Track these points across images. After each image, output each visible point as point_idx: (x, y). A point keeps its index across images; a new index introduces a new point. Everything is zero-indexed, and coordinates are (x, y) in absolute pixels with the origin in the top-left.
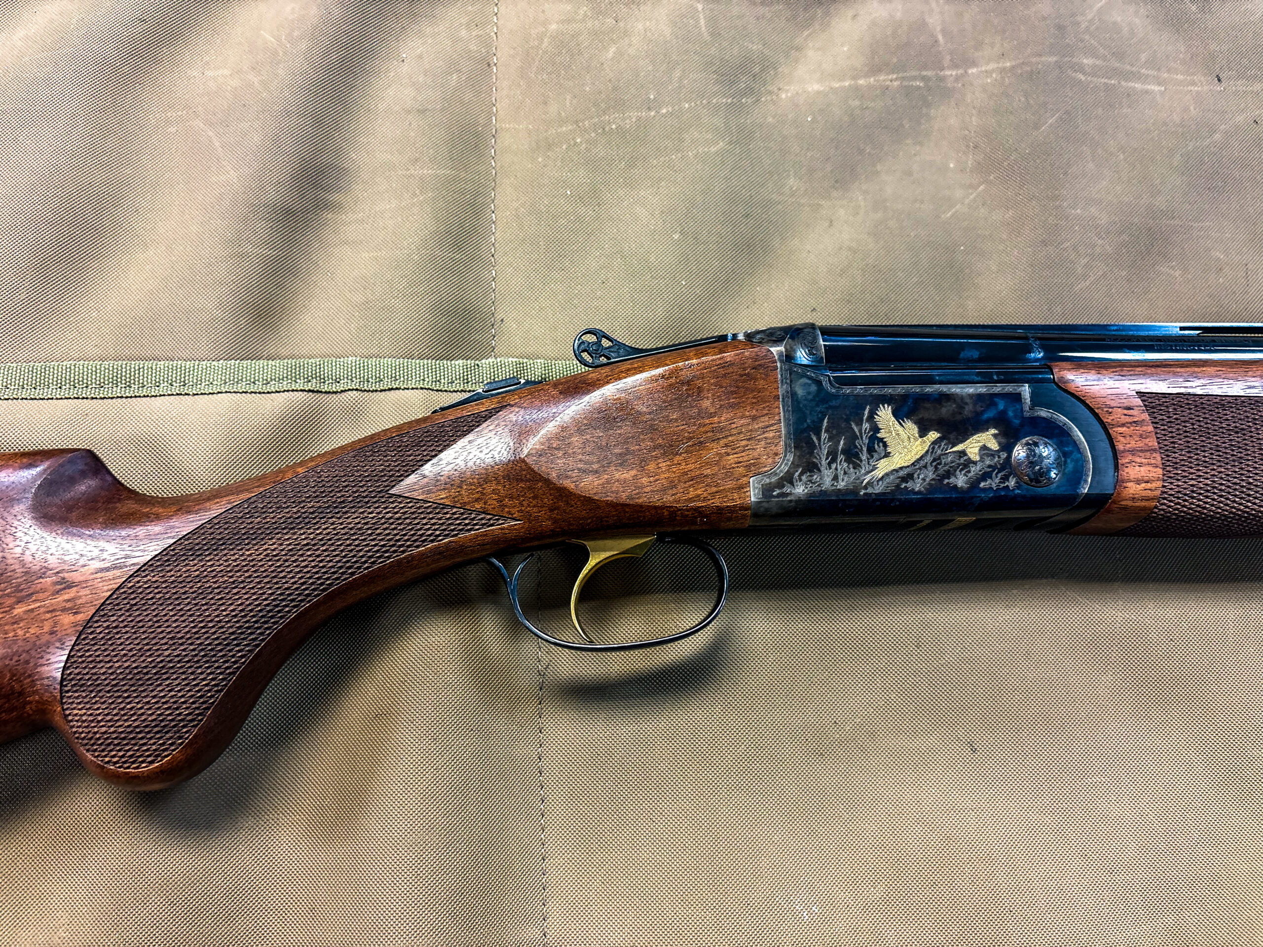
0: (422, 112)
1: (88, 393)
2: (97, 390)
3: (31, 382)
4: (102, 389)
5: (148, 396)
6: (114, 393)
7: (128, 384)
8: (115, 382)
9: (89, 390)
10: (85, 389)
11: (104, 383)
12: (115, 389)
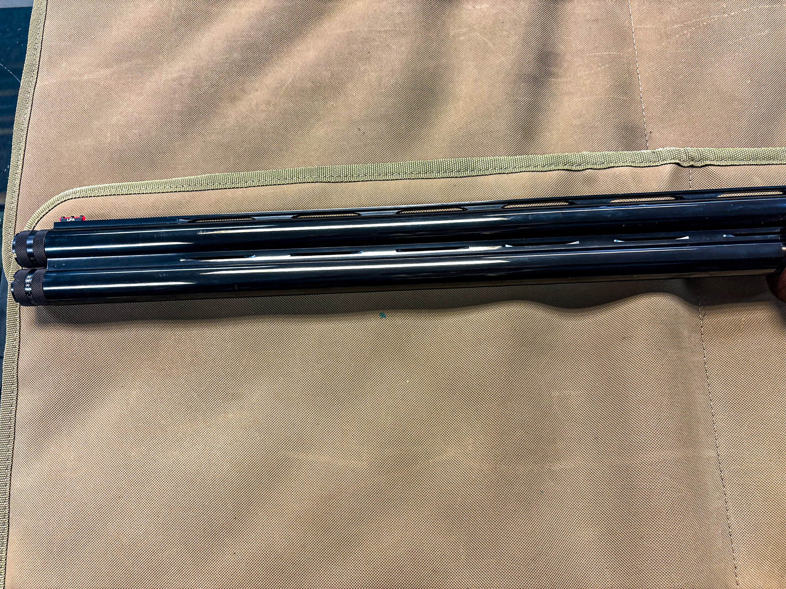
0: (597, 20)
1: (454, 175)
2: (458, 173)
3: (424, 170)
4: (460, 172)
5: (484, 175)
6: (467, 174)
7: (473, 169)
8: (466, 168)
9: (454, 173)
10: (451, 173)
11: (461, 169)
12: (466, 172)
